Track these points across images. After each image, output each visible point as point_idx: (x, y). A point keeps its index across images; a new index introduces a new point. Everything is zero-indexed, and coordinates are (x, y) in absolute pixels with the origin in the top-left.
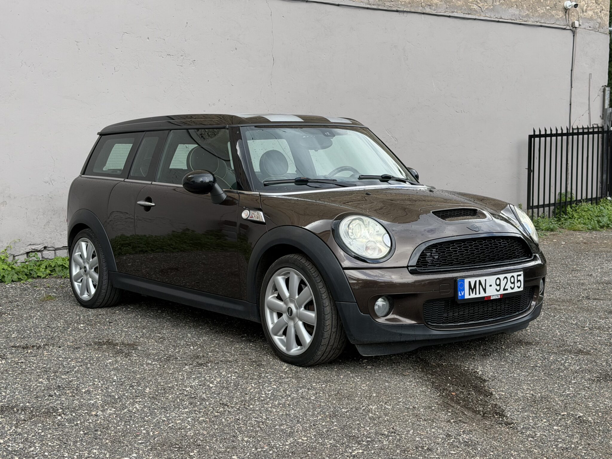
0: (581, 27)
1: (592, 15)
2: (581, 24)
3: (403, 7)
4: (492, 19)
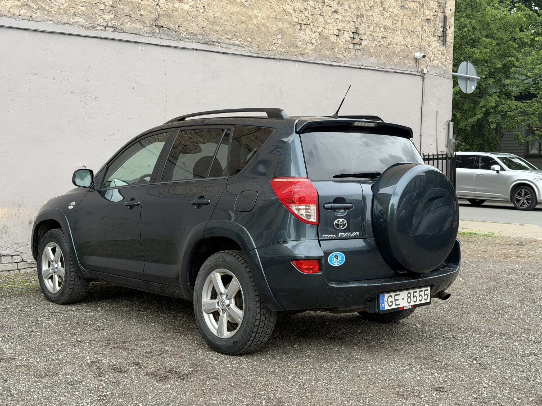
0: (429, 73)
1: (438, 64)
2: (429, 71)
3: (280, 56)
4: (355, 66)
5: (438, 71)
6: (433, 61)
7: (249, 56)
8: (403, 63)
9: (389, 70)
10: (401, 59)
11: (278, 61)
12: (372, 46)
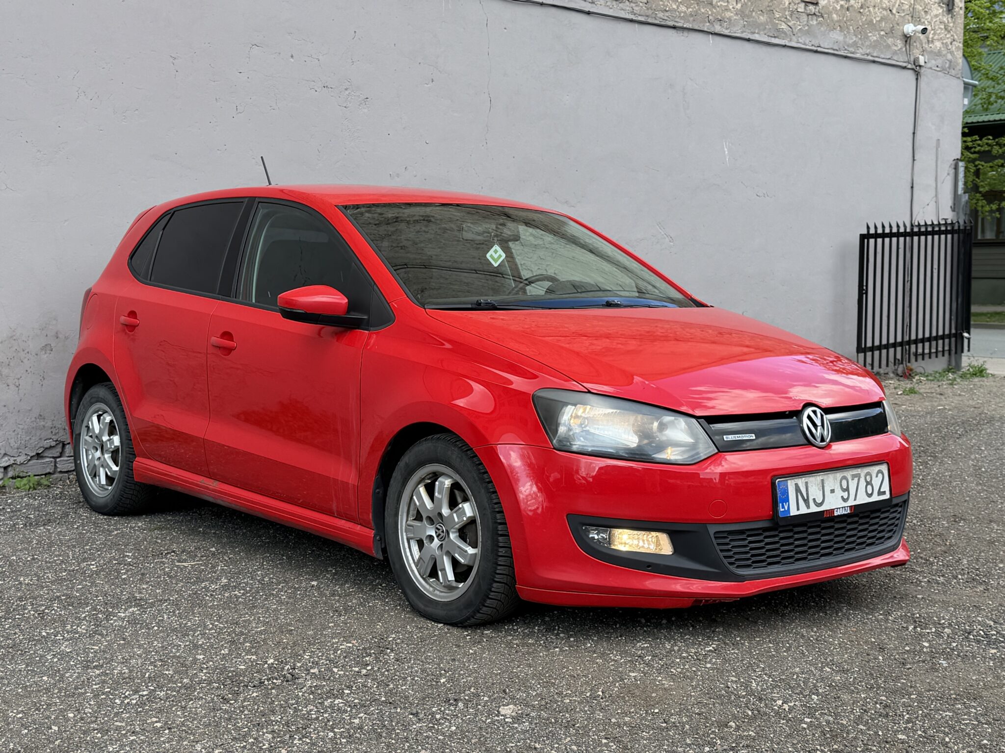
0: (927, 65)
1: (940, 48)
3: (682, 22)
4: (808, 47)
5: (939, 62)
6: (932, 41)
7: (631, 21)
8: (885, 44)
9: (863, 57)
10: (882, 37)
11: (680, 33)
12: (834, 8)
